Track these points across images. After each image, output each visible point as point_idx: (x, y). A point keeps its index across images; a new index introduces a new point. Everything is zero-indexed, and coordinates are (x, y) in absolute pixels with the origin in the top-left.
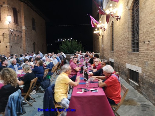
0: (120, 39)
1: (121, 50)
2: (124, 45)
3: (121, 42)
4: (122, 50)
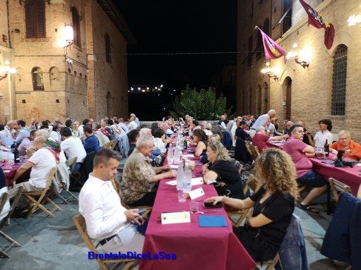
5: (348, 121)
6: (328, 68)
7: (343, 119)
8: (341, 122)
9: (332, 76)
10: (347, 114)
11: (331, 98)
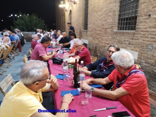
0: (100, 13)
1: (101, 28)
2: (106, 21)
3: (101, 17)
4: (103, 29)
5: (89, 33)
6: (83, 4)
7: (87, 32)
8: (86, 33)
9: (84, 9)
10: (88, 29)
11: (84, 21)
